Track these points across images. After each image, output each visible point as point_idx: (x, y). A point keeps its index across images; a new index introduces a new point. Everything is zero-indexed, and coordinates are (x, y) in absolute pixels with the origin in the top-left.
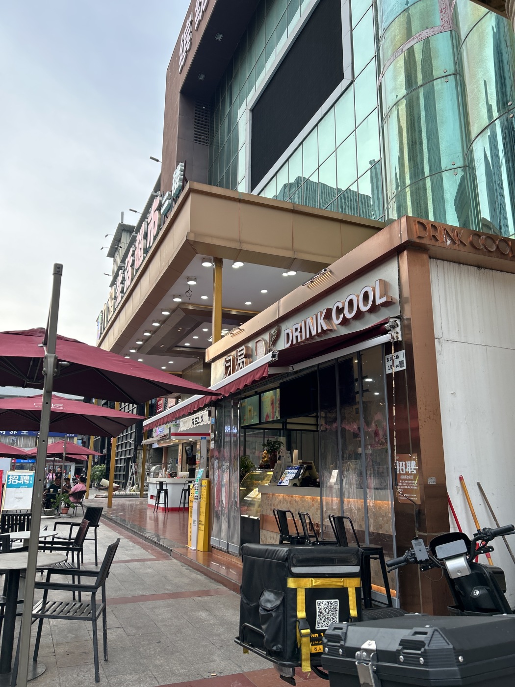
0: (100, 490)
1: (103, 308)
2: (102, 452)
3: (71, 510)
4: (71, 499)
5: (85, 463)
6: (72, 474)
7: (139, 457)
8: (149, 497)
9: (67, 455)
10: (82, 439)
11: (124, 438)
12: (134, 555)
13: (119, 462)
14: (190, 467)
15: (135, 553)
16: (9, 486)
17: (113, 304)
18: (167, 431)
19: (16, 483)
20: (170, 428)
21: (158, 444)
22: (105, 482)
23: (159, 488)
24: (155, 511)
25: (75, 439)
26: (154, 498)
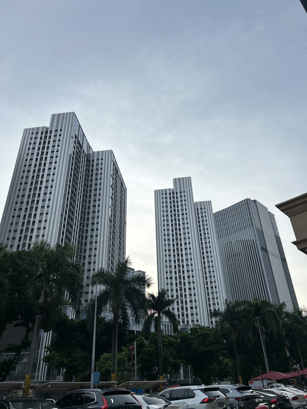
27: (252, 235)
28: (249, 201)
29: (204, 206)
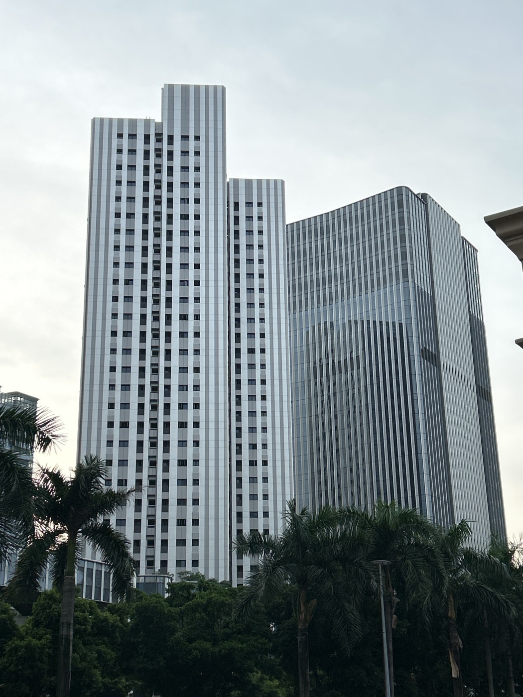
27: (399, 308)
28: (407, 196)
29: (260, 195)
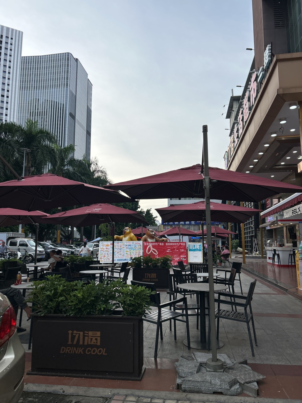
0: (237, 253)
1: (227, 149)
2: (235, 232)
3: (223, 264)
4: (222, 258)
5: (226, 238)
6: (220, 245)
7: (258, 235)
8: (268, 258)
9: (217, 234)
10: (224, 226)
11: (248, 224)
12: (263, 290)
13: (246, 238)
14: (293, 241)
15: (264, 290)
16: (191, 250)
17: (233, 146)
18: (275, 219)
19: (193, 249)
20: (277, 217)
21: (270, 227)
22: (239, 249)
23: (273, 253)
24: (273, 266)
25: (220, 226)
26: (271, 259)
